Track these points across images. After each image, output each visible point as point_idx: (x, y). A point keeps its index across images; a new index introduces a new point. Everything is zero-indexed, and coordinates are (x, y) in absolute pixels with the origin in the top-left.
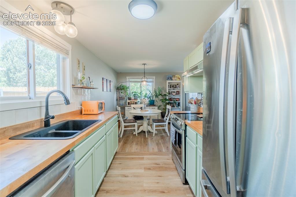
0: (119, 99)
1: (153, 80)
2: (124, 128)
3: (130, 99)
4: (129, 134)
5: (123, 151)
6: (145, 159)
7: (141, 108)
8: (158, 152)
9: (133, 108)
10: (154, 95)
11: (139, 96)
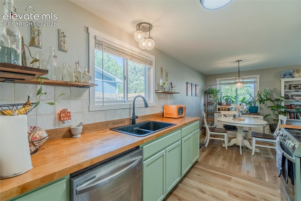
0: (207, 104)
1: (256, 80)
2: (210, 137)
3: (220, 104)
4: (217, 145)
5: (205, 163)
6: (232, 180)
7: (234, 116)
8: (256, 178)
9: (224, 115)
10: (258, 100)
11: (233, 101)
